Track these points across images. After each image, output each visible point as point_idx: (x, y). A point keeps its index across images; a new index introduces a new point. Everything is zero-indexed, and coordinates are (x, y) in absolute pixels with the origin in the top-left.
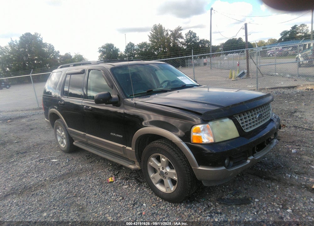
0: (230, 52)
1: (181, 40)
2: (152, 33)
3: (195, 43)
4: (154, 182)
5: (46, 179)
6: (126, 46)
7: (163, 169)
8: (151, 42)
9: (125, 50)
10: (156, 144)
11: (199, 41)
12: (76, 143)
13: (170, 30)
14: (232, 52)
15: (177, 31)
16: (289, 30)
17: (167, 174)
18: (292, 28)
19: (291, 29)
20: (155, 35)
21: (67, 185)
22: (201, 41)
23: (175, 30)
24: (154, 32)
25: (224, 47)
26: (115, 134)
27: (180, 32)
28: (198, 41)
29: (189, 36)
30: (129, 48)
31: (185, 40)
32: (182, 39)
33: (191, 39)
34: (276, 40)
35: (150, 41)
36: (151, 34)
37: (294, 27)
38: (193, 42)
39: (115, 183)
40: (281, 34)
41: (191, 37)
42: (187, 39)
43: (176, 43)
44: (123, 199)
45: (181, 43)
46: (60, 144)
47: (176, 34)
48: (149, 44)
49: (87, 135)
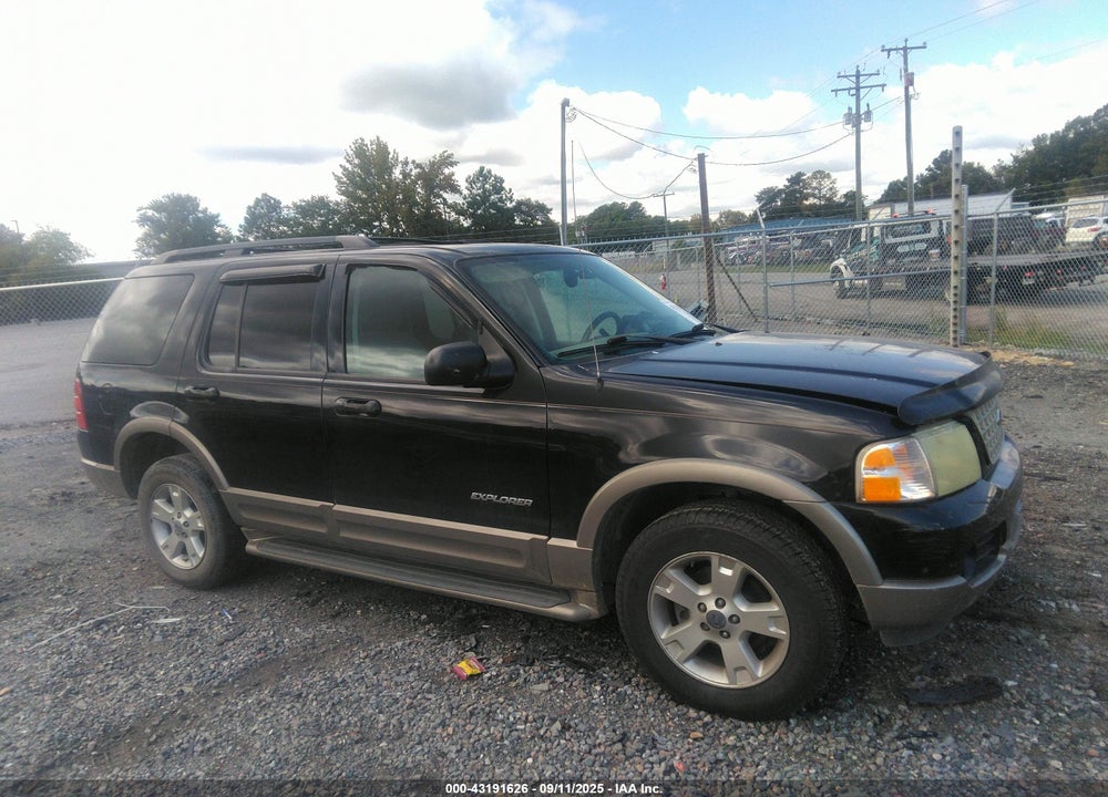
0: (610, 246)
1: (451, 198)
2: (348, 166)
3: (500, 210)
4: (675, 655)
5: (182, 691)
6: (249, 208)
7: (720, 603)
8: (344, 198)
9: (243, 223)
10: (694, 516)
11: (514, 203)
12: (259, 544)
13: (413, 162)
14: (621, 246)
15: (439, 168)
16: (781, 187)
17: (738, 621)
18: (789, 180)
19: (787, 184)
20: (360, 176)
21: (298, 705)
22: (520, 203)
23: (432, 164)
24: (355, 166)
25: (589, 228)
26: (493, 497)
27: (446, 171)
28: (509, 205)
29: (479, 185)
30: (261, 216)
31: (465, 199)
32: (457, 195)
33: (485, 196)
34: (743, 215)
35: (343, 193)
36: (345, 169)
37: (796, 180)
38: (494, 205)
39: (490, 678)
40: (759, 198)
41: (485, 190)
42: (473, 197)
43: (434, 206)
44: (565, 728)
45: (453, 207)
46: (167, 556)
47: (434, 176)
48: (337, 204)
49: (338, 507)
